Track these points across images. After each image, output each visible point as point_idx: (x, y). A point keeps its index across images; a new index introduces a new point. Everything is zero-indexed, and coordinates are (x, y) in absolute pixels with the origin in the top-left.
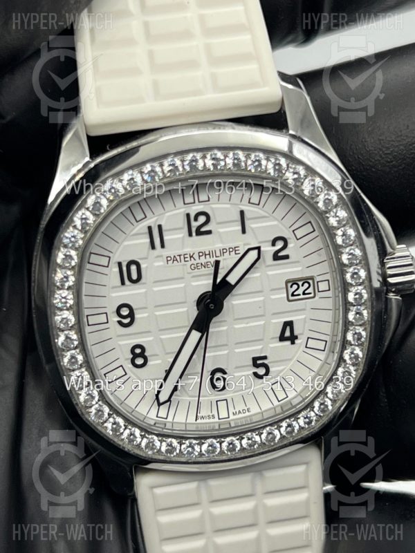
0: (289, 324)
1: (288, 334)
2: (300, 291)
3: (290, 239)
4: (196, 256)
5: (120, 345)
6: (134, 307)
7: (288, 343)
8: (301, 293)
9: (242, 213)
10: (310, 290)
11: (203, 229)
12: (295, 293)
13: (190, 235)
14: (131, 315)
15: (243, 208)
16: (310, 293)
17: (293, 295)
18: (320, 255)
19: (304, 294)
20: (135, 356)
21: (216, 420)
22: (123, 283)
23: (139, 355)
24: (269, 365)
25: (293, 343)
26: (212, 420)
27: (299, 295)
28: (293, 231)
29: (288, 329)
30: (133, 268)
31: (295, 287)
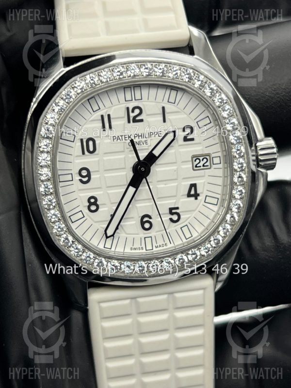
0: (194, 186)
1: (193, 192)
2: (201, 164)
5: (80, 197)
6: (91, 170)
7: (193, 199)
8: (202, 166)
9: (163, 108)
10: (208, 164)
11: (138, 118)
12: (198, 166)
13: (129, 122)
14: (89, 175)
15: (164, 105)
16: (207, 166)
17: (196, 167)
18: (214, 139)
19: (203, 166)
20: (91, 204)
21: (144, 250)
22: (83, 153)
23: (93, 204)
24: (181, 214)
25: (196, 199)
26: (141, 251)
27: (200, 167)
28: (197, 122)
29: (193, 188)
30: (91, 143)
31: (198, 161)
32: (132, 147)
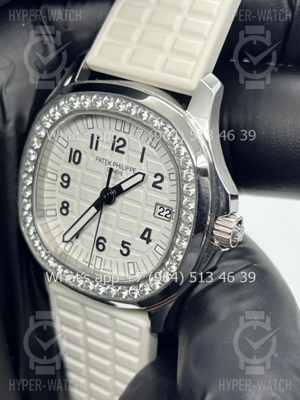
1: (146, 236)
2: (164, 214)
3: (166, 177)
4: (112, 164)
5: (58, 197)
6: (71, 178)
7: (145, 242)
8: (164, 215)
9: (144, 149)
10: (169, 216)
11: (120, 149)
12: (161, 214)
13: (112, 149)
14: (68, 182)
15: (146, 146)
17: (159, 214)
19: (165, 216)
20: (63, 207)
21: (93, 267)
22: (70, 161)
23: (65, 207)
24: (131, 250)
25: (147, 243)
26: (90, 266)
27: (162, 216)
28: (169, 174)
29: (148, 232)
30: (78, 155)
31: (162, 209)
32: (108, 172)
